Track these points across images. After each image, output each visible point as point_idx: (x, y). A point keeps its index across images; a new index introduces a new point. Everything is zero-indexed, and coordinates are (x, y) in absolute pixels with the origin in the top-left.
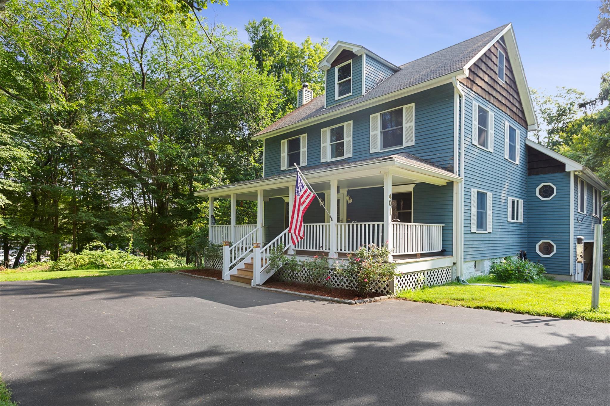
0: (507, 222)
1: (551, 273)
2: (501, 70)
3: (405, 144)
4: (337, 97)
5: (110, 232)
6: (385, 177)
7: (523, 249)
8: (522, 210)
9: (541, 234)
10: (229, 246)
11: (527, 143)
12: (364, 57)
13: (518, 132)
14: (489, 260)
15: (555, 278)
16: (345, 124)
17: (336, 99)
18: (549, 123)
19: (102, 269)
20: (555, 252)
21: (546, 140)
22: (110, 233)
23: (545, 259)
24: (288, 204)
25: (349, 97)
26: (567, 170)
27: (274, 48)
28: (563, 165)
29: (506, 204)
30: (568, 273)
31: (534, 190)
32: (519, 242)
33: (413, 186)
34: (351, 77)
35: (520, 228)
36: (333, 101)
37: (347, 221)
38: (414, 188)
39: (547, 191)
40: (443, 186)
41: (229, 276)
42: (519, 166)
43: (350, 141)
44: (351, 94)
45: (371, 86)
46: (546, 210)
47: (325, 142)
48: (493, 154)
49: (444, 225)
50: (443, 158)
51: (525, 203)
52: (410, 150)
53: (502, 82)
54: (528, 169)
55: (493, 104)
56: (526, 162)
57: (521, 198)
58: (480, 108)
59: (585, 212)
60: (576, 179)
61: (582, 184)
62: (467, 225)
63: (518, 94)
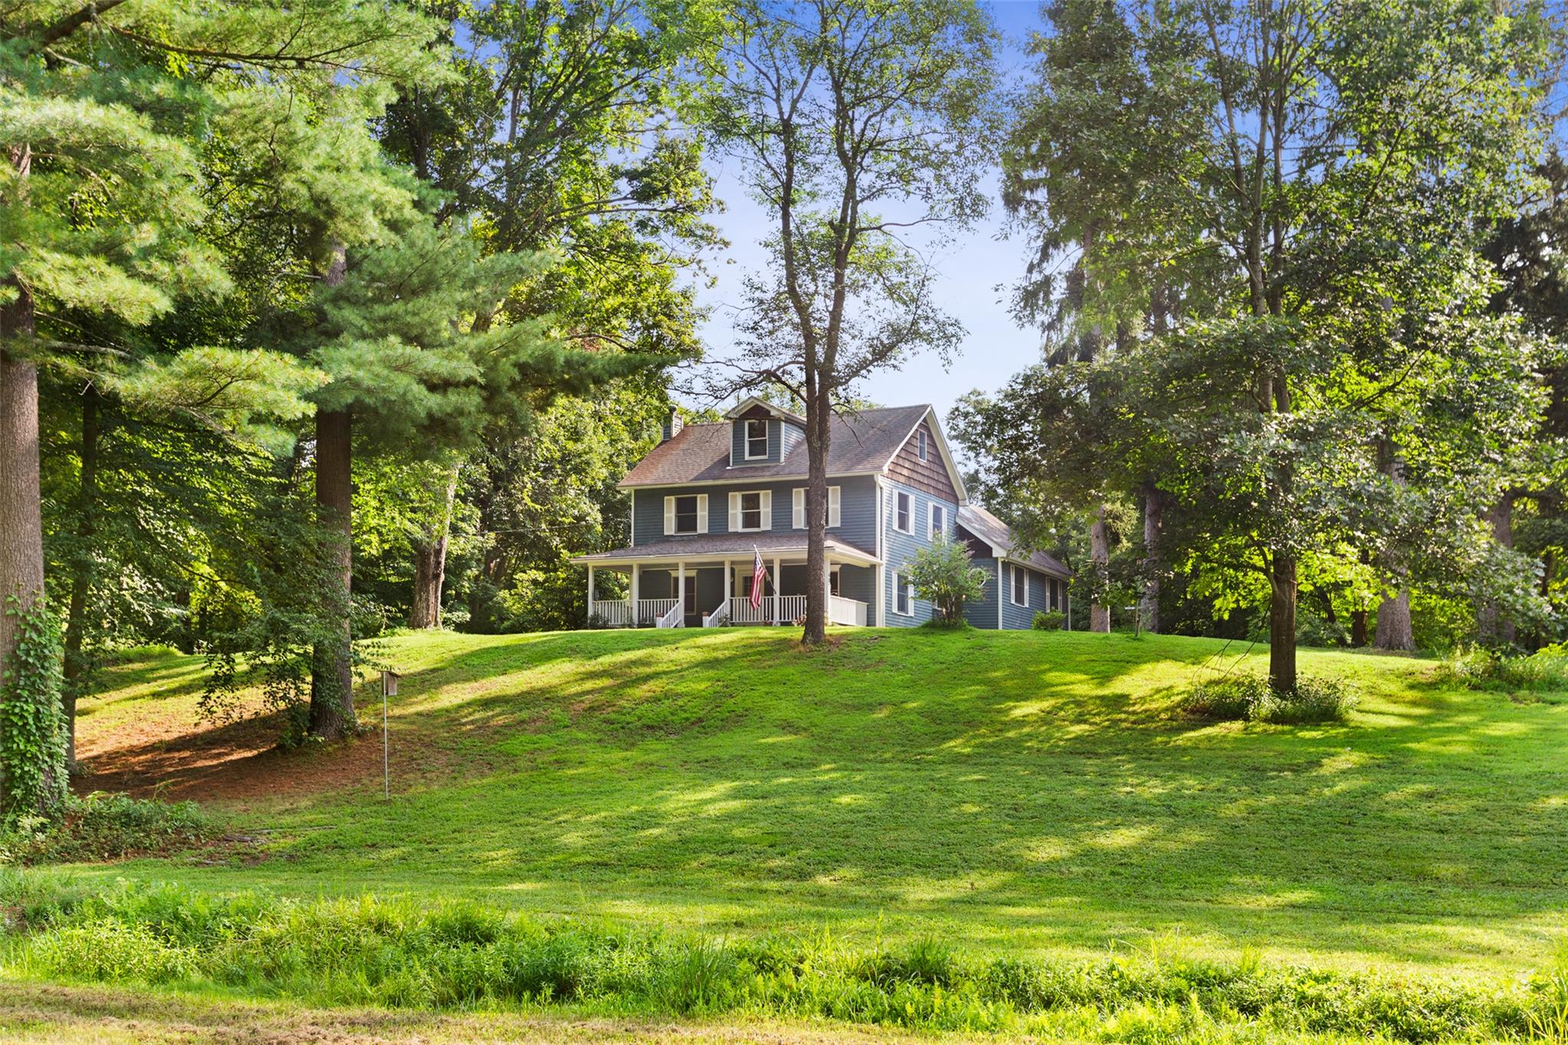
2: (922, 449)
3: (830, 525)
4: (747, 457)
11: (956, 520)
13: (944, 511)
16: (762, 493)
17: (746, 459)
24: (676, 579)
25: (764, 461)
26: (994, 555)
28: (990, 549)
33: (840, 566)
34: (766, 437)
36: (742, 460)
40: (865, 569)
42: (949, 541)
43: (769, 511)
44: (766, 457)
47: (734, 508)
48: (915, 538)
50: (865, 541)
52: (837, 531)
53: (923, 462)
55: (915, 488)
58: (900, 495)
59: (1027, 605)
60: (1006, 565)
61: (1020, 572)
62: (889, 604)
63: (944, 468)
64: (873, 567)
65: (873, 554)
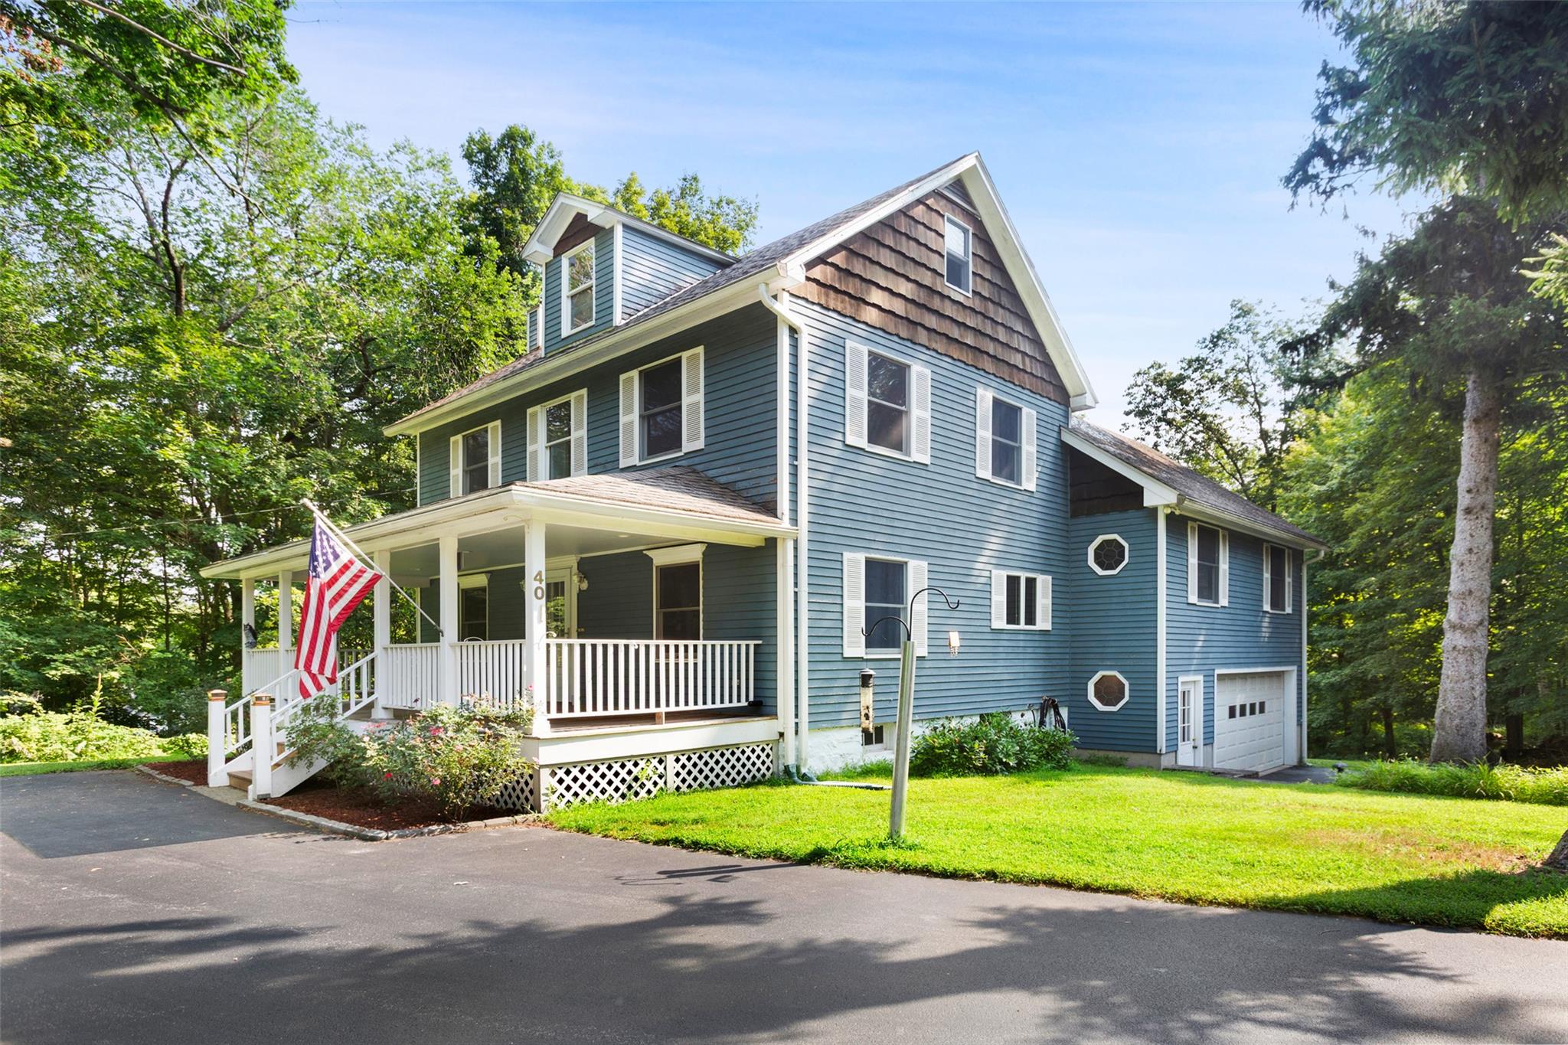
0: (988, 630)
1: (1120, 748)
2: (956, 265)
3: (687, 447)
4: (566, 330)
5: (56, 669)
6: (526, 530)
7: (1050, 694)
8: (1049, 601)
9: (1098, 656)
10: (223, 703)
11: (1068, 438)
12: (619, 232)
13: (1029, 419)
14: (920, 724)
15: (1126, 759)
16: (573, 397)
17: (564, 334)
18: (1287, 386)
19: (8, 762)
20: (1126, 698)
21: (1281, 427)
22: (53, 672)
23: (1107, 717)
25: (588, 332)
26: (1147, 503)
27: (535, 202)
28: (1138, 491)
29: (987, 588)
30: (1151, 748)
31: (1082, 551)
32: (1040, 676)
33: (703, 547)
34: (593, 282)
35: (1043, 644)
36: (558, 339)
37: (580, 636)
38: (704, 554)
39: (1109, 555)
40: (758, 548)
41: (227, 776)
42: (1036, 495)
43: (582, 437)
44: (593, 323)
45: (644, 303)
46: (1107, 600)
47: (535, 441)
48: (931, 468)
49: (760, 642)
50: (757, 481)
51: (1057, 582)
52: (697, 460)
53: (961, 295)
54: (1072, 501)
55: (928, 348)
56: (1066, 486)
57: (1044, 572)
58: (877, 363)
59: (1224, 601)
60: (1178, 524)
61: (1209, 536)
62: (826, 640)
63: (1028, 321)
64: (771, 543)
65: (769, 508)
